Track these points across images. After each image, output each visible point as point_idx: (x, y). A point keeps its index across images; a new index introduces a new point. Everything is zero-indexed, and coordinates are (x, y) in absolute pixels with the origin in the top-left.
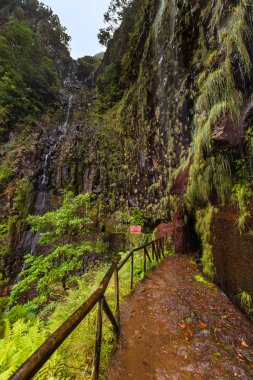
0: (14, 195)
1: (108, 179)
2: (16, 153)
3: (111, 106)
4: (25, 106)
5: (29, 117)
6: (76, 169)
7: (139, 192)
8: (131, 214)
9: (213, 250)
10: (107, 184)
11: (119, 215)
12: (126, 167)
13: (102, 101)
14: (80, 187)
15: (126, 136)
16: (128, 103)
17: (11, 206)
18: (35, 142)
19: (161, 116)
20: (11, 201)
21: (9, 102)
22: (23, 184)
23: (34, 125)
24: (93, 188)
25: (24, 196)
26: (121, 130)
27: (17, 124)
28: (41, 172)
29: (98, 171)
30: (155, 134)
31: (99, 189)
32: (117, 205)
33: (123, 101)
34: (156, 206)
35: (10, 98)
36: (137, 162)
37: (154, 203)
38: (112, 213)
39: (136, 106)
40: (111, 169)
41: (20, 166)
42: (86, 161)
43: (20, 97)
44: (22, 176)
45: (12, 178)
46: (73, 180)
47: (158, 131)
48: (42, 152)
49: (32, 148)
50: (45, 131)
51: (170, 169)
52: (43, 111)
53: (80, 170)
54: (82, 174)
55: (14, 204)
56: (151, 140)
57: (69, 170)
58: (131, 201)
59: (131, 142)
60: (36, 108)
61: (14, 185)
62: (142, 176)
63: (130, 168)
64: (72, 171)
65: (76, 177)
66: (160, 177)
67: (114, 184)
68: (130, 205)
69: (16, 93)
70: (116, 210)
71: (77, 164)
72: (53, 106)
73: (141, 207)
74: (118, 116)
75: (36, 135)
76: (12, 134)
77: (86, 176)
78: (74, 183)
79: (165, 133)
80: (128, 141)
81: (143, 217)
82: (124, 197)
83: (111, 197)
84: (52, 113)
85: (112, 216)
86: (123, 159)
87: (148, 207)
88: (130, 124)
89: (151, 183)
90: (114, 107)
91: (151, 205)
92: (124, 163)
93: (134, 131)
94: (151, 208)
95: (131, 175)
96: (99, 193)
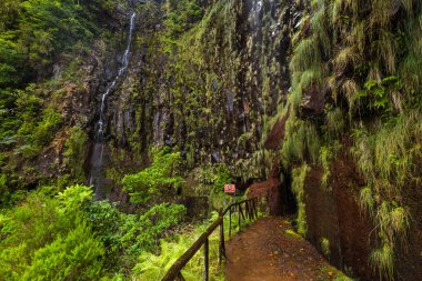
0: (64, 148)
1: (185, 127)
2: (65, 93)
3: (187, 29)
4: (74, 30)
5: (79, 45)
6: (143, 114)
7: (226, 144)
8: (215, 173)
10: (184, 133)
11: (199, 173)
12: (208, 111)
13: (176, 23)
14: (148, 137)
15: (208, 69)
16: (211, 25)
17: (61, 163)
18: (88, 78)
19: (254, 49)
20: (61, 156)
21: (52, 25)
22: (75, 134)
23: (85, 54)
24: (165, 138)
25: (76, 149)
26: (201, 62)
27: (64, 54)
28: (96, 118)
29: (172, 115)
30: (246, 70)
31: (173, 139)
32: (197, 161)
33: (204, 23)
34: (247, 162)
35: (54, 19)
36: (222, 105)
37: (244, 157)
38: (190, 170)
39: (221, 31)
40: (189, 114)
41: (70, 109)
42: (155, 103)
43: (67, 17)
44: (73, 124)
45: (60, 125)
46: (138, 129)
47: (250, 68)
48: (98, 92)
49: (85, 86)
50: (100, 63)
51: (265, 116)
52: (97, 36)
53: (147, 115)
54: (151, 121)
55: (65, 160)
56: (241, 77)
57: (133, 114)
58: (215, 156)
59: (215, 77)
60: (87, 31)
61: (64, 135)
62: (229, 122)
63: (213, 112)
64: (138, 116)
65: (142, 124)
66: (253, 125)
67: (193, 133)
68: (214, 161)
69: (62, 13)
70: (195, 166)
71: (144, 107)
72: (108, 27)
73: (228, 163)
74: (198, 43)
75: (89, 68)
76: (57, 68)
77: (155, 123)
78: (141, 131)
79: (259, 71)
80: (211, 77)
81: (231, 176)
82: (206, 150)
83: (188, 150)
84: (108, 38)
85: (191, 174)
86: (205, 101)
87: (237, 163)
88: (213, 54)
89: (241, 133)
90: (192, 30)
91: (241, 160)
92: (205, 106)
93: (218, 64)
94: (241, 165)
95: (215, 121)
96: (173, 145)
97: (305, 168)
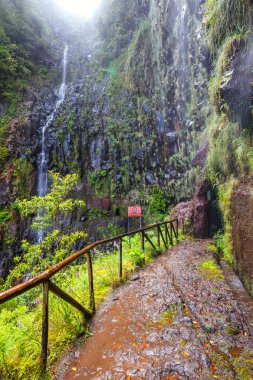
0: (13, 178)
1: (119, 152)
2: (9, 128)
3: (117, 56)
4: (12, 69)
5: (18, 82)
6: (80, 143)
7: (158, 166)
8: (150, 194)
9: (233, 232)
10: (119, 157)
11: (135, 194)
12: (140, 135)
13: (106, 50)
14: (86, 164)
15: (138, 93)
16: (139, 47)
17: (11, 191)
18: (29, 113)
20: (11, 186)
22: (21, 165)
23: (24, 91)
24: (102, 164)
25: (24, 178)
26: (131, 86)
27: (5, 93)
28: (39, 150)
29: (106, 142)
30: (173, 88)
31: (109, 165)
32: (132, 184)
33: (132, 47)
34: (179, 182)
36: (154, 128)
37: (176, 178)
38: (127, 192)
39: (149, 52)
40: (122, 139)
41: (15, 143)
42: (91, 131)
43: (4, 57)
44: (19, 156)
45: (8, 158)
46: (77, 156)
47: (177, 83)
48: (38, 125)
49: (26, 120)
50: (38, 98)
51: (193, 132)
52: (34, 73)
53: (84, 143)
54: (88, 148)
55: (15, 189)
56: (170, 95)
57: (71, 143)
58: (149, 177)
59: (146, 100)
60: (26, 70)
61: (11, 166)
62: (161, 144)
63: (145, 135)
64: (76, 145)
65: (80, 151)
66: (183, 145)
67: (127, 158)
68: (148, 182)
70: (130, 189)
71: (80, 137)
72: (44, 63)
73: (161, 185)
74: (127, 68)
75: (29, 104)
77: (92, 150)
78: (79, 159)
80: (143, 101)
81: (165, 196)
82: (141, 173)
83: (124, 174)
84: (45, 73)
85: (127, 196)
86: (136, 125)
87: (170, 183)
88: (143, 76)
89: (172, 153)
90: (122, 56)
91: (173, 181)
92: (138, 130)
93: (148, 86)
94: (173, 185)
95: (148, 144)
96: (110, 170)
97: (233, 181)
